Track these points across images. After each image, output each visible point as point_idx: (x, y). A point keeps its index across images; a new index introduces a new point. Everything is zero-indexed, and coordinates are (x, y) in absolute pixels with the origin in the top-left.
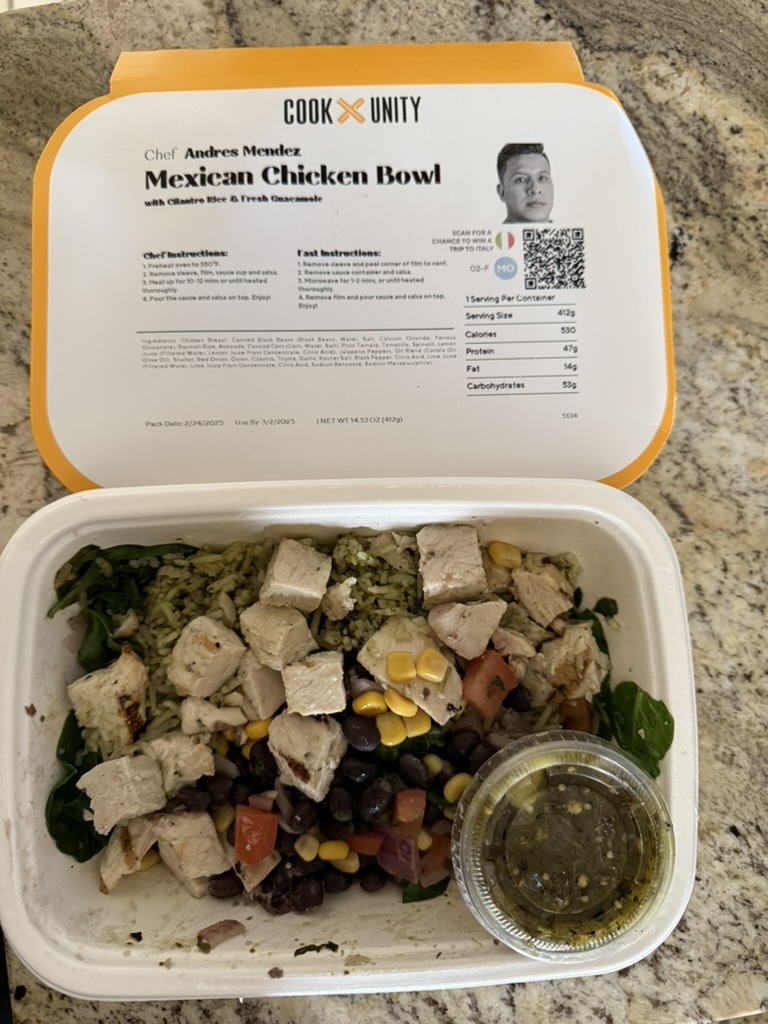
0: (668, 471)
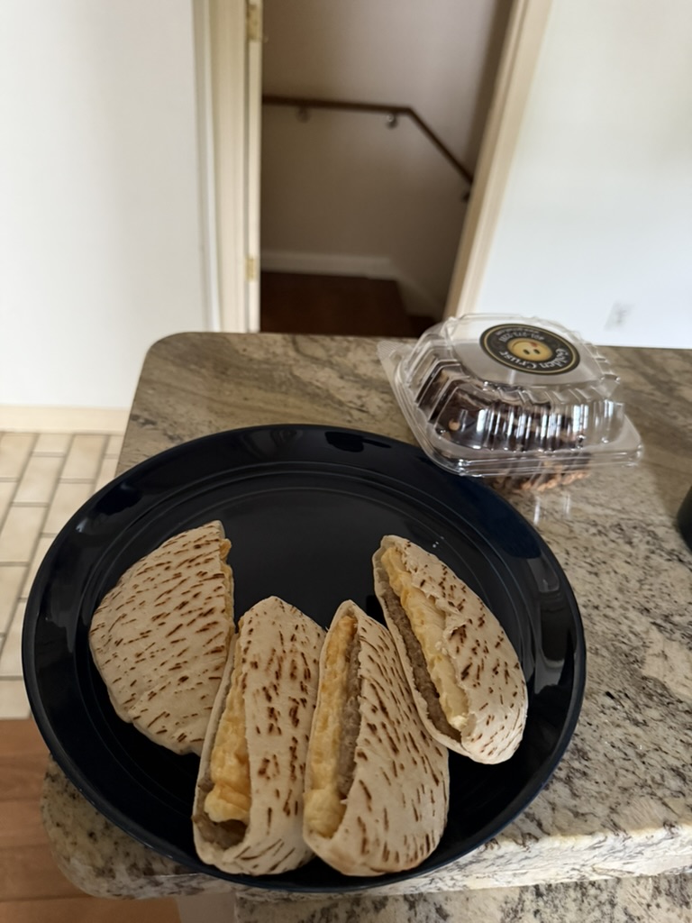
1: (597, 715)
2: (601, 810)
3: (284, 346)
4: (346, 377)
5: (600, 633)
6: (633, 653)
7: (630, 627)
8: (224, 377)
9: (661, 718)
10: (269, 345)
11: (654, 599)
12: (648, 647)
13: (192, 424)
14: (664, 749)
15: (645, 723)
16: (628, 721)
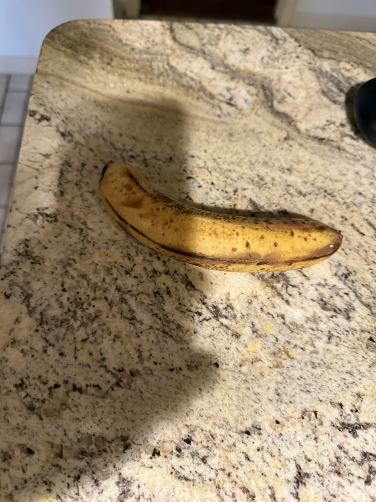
0: (366, 209)
3: (163, 34)
4: (217, 68)
8: (109, 68)
10: (149, 33)
13: (81, 120)
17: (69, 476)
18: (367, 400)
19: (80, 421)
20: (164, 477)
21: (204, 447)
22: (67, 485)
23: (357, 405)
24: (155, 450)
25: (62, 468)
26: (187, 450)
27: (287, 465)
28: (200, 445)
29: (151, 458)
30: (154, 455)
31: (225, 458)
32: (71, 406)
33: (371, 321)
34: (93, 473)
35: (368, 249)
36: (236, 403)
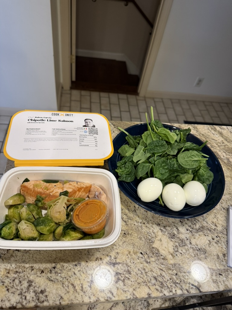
1: (136, 260)
2: (131, 290)
5: (143, 233)
6: (151, 239)
7: (153, 230)
9: (155, 261)
11: (162, 221)
12: (157, 237)
14: (153, 271)
15: (150, 263)
16: (145, 262)
17: (11, 280)
18: (120, 255)
19: (17, 261)
20: (44, 280)
21: (60, 270)
22: (9, 283)
23: (116, 256)
24: (42, 271)
25: (9, 277)
26: (54, 271)
27: (88, 276)
28: (58, 269)
29: (41, 274)
30: (42, 272)
31: (67, 274)
32: (14, 256)
33: (126, 227)
34: (20, 279)
35: (128, 201)
36: (73, 255)
